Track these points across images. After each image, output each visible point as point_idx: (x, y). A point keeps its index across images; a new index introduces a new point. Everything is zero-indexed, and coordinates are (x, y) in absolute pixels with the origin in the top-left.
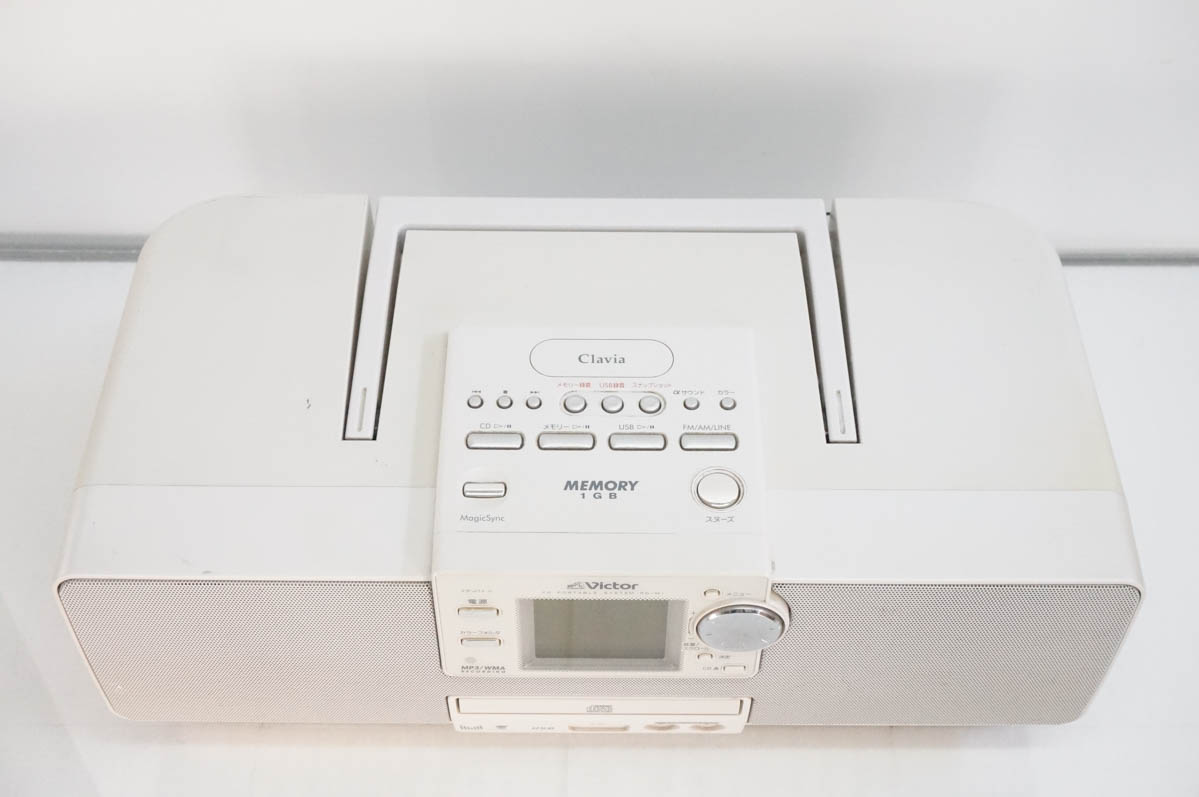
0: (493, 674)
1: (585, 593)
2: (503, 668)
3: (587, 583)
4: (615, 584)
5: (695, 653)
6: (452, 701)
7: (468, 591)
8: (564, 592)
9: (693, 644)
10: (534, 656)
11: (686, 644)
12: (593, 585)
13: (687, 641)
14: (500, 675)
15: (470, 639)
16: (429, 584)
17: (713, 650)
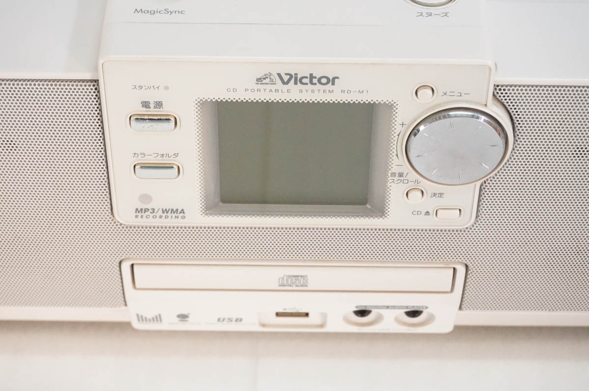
0: (171, 221)
1: (277, 91)
2: (183, 211)
3: (279, 75)
4: (312, 77)
5: (405, 188)
6: (126, 267)
7: (141, 87)
8: (253, 90)
9: (401, 175)
10: (218, 200)
11: (393, 174)
12: (286, 78)
13: (395, 169)
14: (180, 222)
15: (145, 167)
16: (97, 81)
17: (425, 184)
